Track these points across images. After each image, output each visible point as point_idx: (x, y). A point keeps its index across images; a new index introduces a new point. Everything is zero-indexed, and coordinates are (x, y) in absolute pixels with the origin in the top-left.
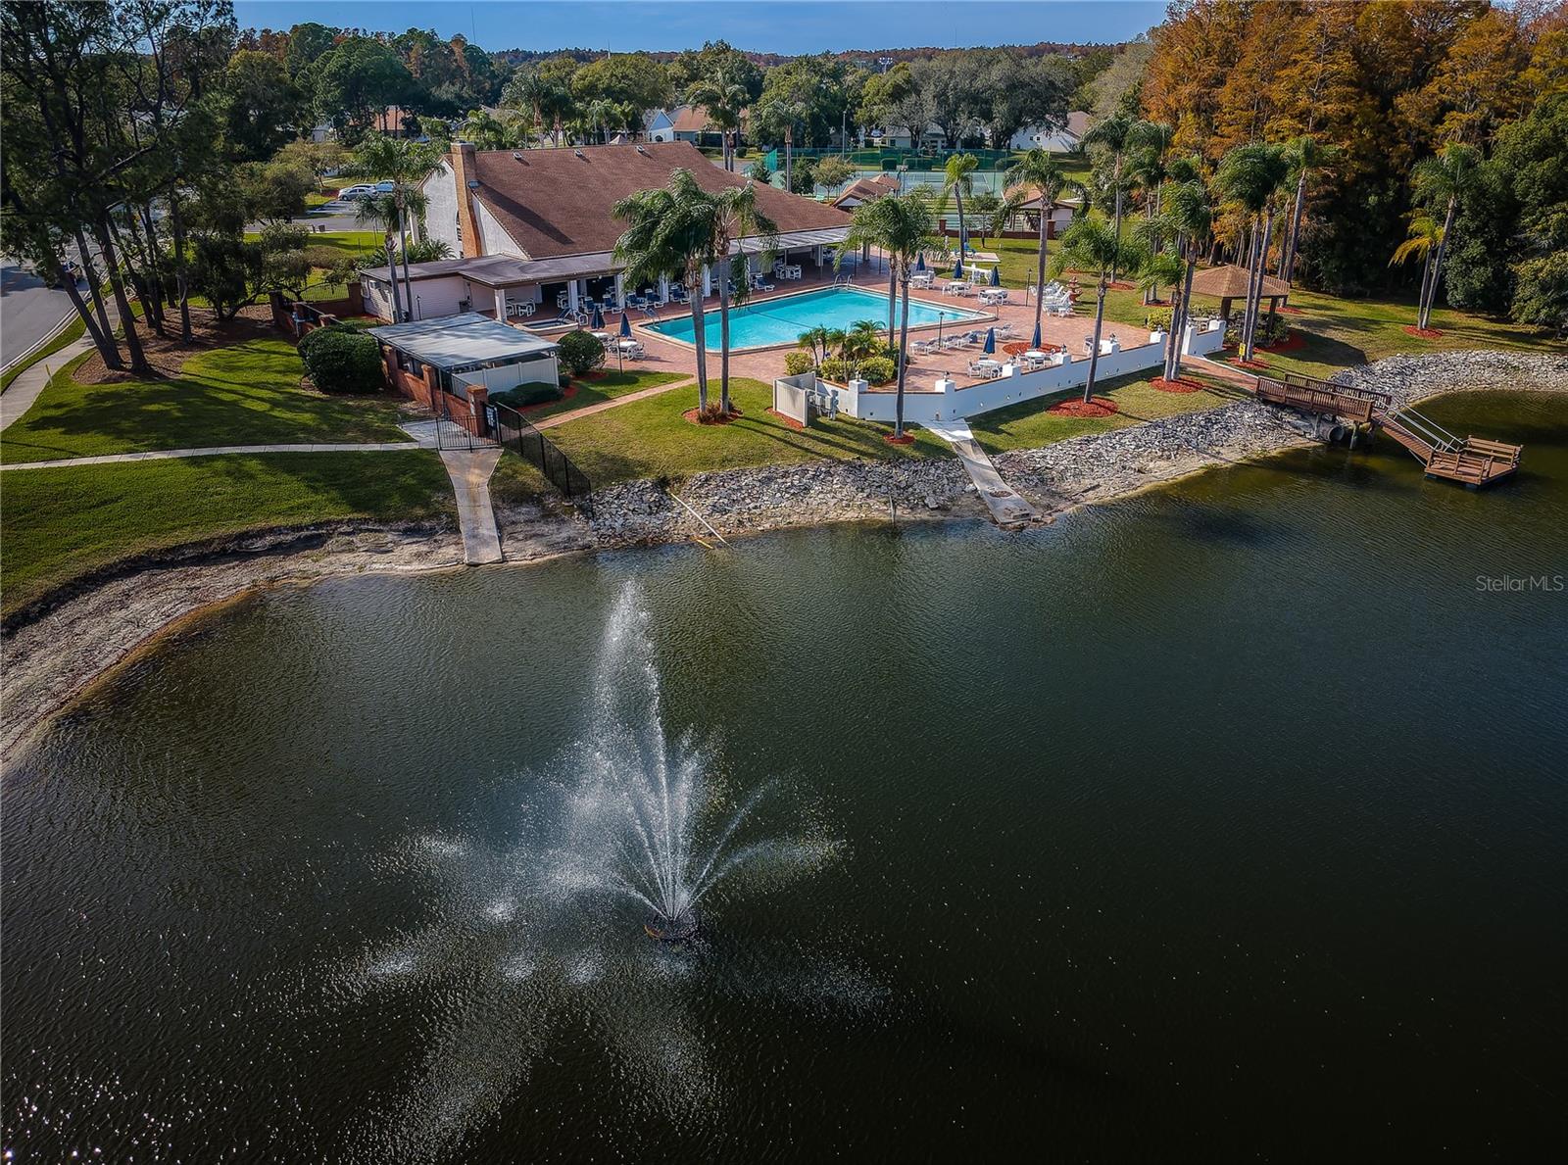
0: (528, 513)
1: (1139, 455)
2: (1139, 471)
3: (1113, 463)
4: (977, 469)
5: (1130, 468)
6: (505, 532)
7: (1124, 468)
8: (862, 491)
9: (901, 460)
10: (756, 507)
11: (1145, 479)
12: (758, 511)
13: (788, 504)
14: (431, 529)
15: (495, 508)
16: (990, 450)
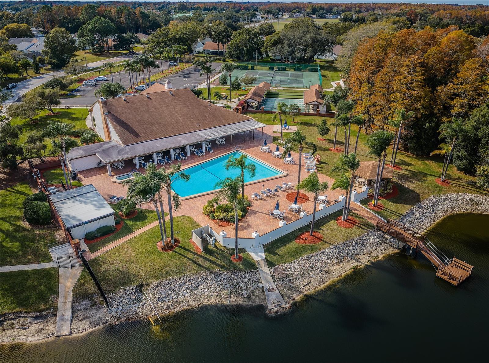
0: (86, 304)
1: (328, 263)
2: (327, 272)
3: (317, 269)
4: (264, 274)
5: (324, 271)
6: (75, 316)
7: (321, 271)
8: (219, 287)
9: (236, 271)
10: (176, 298)
11: (329, 277)
12: (176, 300)
13: (188, 295)
14: (46, 315)
15: (73, 302)
16: (271, 264)
